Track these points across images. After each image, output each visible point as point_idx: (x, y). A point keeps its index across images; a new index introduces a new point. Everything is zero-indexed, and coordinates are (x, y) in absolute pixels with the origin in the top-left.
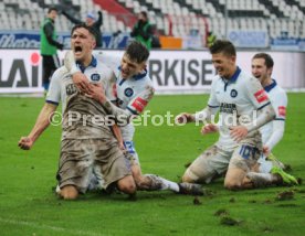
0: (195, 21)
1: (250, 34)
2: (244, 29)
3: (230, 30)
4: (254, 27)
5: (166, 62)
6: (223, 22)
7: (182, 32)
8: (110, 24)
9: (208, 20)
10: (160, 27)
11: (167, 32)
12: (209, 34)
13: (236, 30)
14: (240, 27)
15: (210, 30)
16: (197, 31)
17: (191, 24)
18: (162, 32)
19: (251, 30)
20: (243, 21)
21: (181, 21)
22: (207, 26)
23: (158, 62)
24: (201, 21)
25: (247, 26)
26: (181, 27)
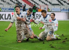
0: (45, 6)
1: (57, 9)
2: (55, 8)
3: (53, 8)
4: (57, 7)
5: (40, 14)
6: (51, 6)
7: (43, 8)
8: (28, 7)
9: (48, 6)
10: (38, 7)
11: (40, 8)
12: (48, 9)
13: (54, 8)
14: (54, 7)
15: (48, 8)
16: (46, 8)
17: (45, 7)
18: (39, 8)
19: (57, 8)
20: (55, 6)
21: (42, 6)
22: (48, 7)
24: (47, 6)
25: (56, 7)
26: (43, 7)
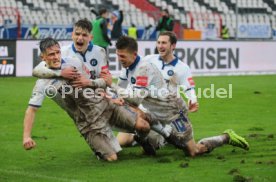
0: (211, 17)
1: (256, 27)
2: (251, 23)
3: (240, 24)
4: (259, 21)
5: (189, 50)
6: (234, 17)
7: (201, 26)
8: (143, 20)
9: (222, 17)
10: (183, 21)
11: (189, 26)
12: (223, 27)
13: (245, 24)
14: (248, 21)
15: (224, 24)
16: (213, 25)
17: (208, 20)
18: (185, 26)
19: (257, 24)
20: (250, 17)
21: (200, 17)
22: (221, 21)
23: (182, 50)
24: (217, 17)
25: (254, 21)
26: (201, 22)
